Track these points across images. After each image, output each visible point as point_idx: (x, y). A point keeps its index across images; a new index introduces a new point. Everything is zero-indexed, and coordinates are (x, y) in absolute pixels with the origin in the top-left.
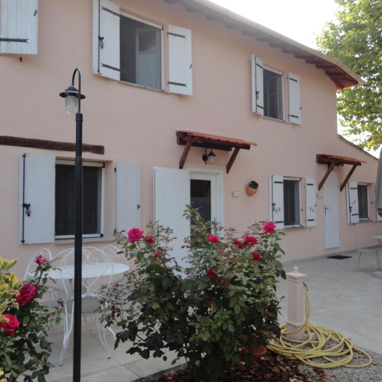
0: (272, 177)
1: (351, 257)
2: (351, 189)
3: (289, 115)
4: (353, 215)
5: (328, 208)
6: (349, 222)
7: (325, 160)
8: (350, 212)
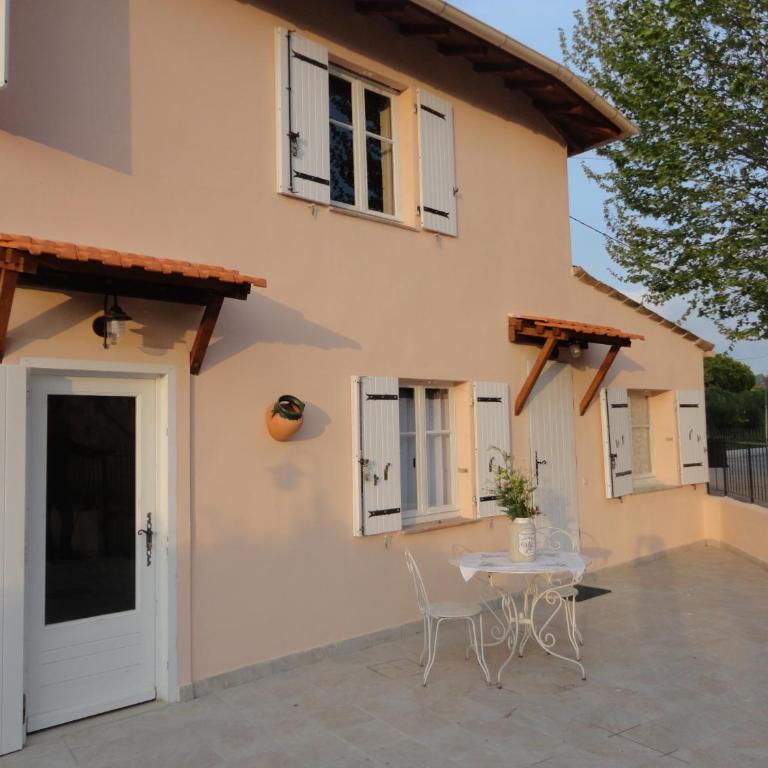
0: (360, 383)
1: (609, 591)
2: (614, 406)
3: (419, 208)
4: (619, 475)
5: (545, 462)
6: (609, 496)
7: (529, 331)
8: (612, 467)
